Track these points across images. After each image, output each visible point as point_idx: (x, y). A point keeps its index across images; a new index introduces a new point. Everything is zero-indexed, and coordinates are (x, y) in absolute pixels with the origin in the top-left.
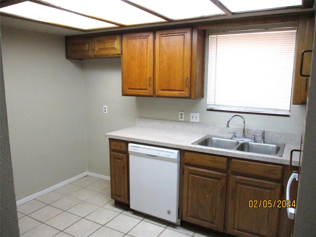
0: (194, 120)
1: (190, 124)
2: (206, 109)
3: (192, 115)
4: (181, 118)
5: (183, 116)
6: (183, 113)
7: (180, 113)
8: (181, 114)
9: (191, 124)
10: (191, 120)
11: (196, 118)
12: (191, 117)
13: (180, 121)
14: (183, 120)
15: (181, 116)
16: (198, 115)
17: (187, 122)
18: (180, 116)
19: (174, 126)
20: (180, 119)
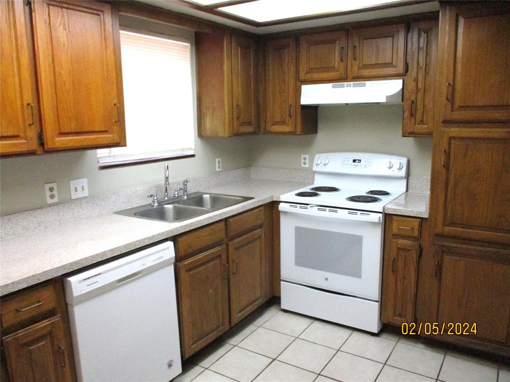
0: (80, 194)
1: (73, 205)
2: (98, 168)
3: (73, 184)
4: (52, 197)
5: (55, 192)
6: (54, 185)
7: (47, 186)
8: (51, 189)
9: (76, 204)
10: (74, 196)
11: (83, 189)
12: (73, 189)
13: (50, 205)
14: (56, 200)
15: (50, 193)
16: (84, 182)
17: (66, 202)
18: (48, 193)
19: (39, 220)
20: (50, 201)
